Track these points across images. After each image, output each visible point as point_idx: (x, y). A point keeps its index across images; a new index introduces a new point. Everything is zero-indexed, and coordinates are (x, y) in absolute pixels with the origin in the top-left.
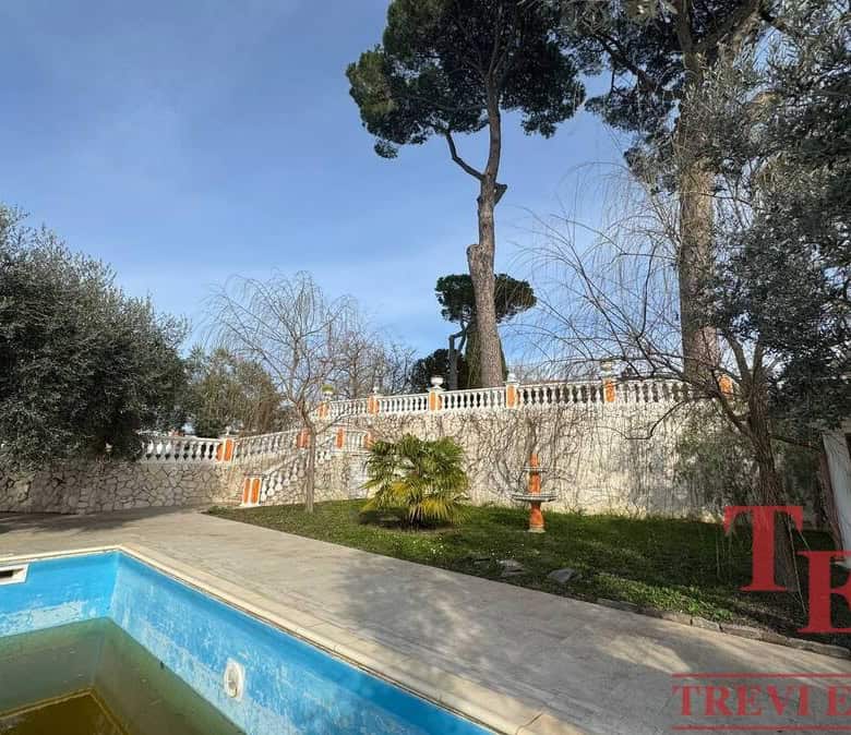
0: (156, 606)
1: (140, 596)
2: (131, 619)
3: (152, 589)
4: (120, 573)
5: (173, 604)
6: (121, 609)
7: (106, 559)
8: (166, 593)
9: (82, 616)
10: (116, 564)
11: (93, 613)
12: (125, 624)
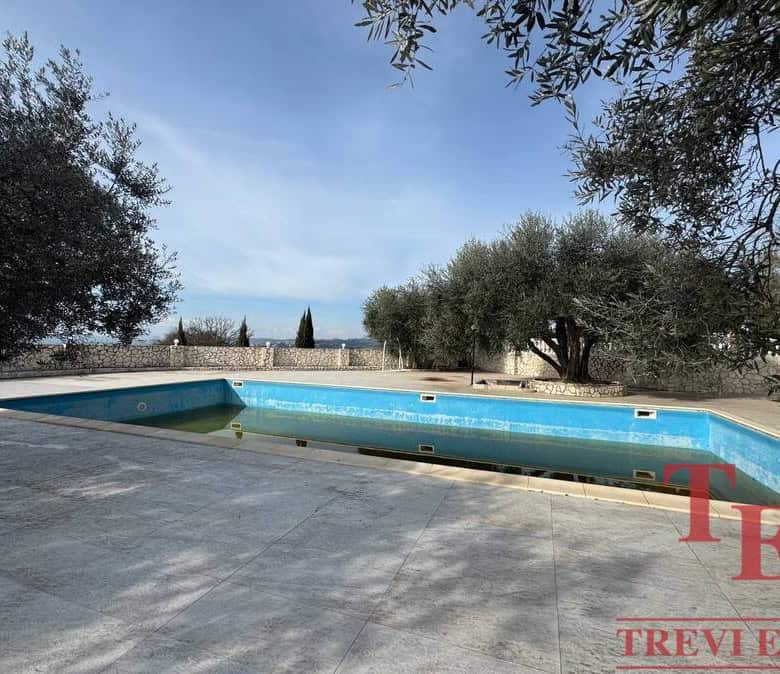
0: (742, 446)
1: (730, 440)
2: (726, 453)
3: (738, 436)
4: (712, 426)
5: (754, 445)
6: (717, 446)
7: (700, 416)
8: (748, 438)
9: (691, 446)
10: (708, 420)
11: (698, 446)
12: (722, 455)
